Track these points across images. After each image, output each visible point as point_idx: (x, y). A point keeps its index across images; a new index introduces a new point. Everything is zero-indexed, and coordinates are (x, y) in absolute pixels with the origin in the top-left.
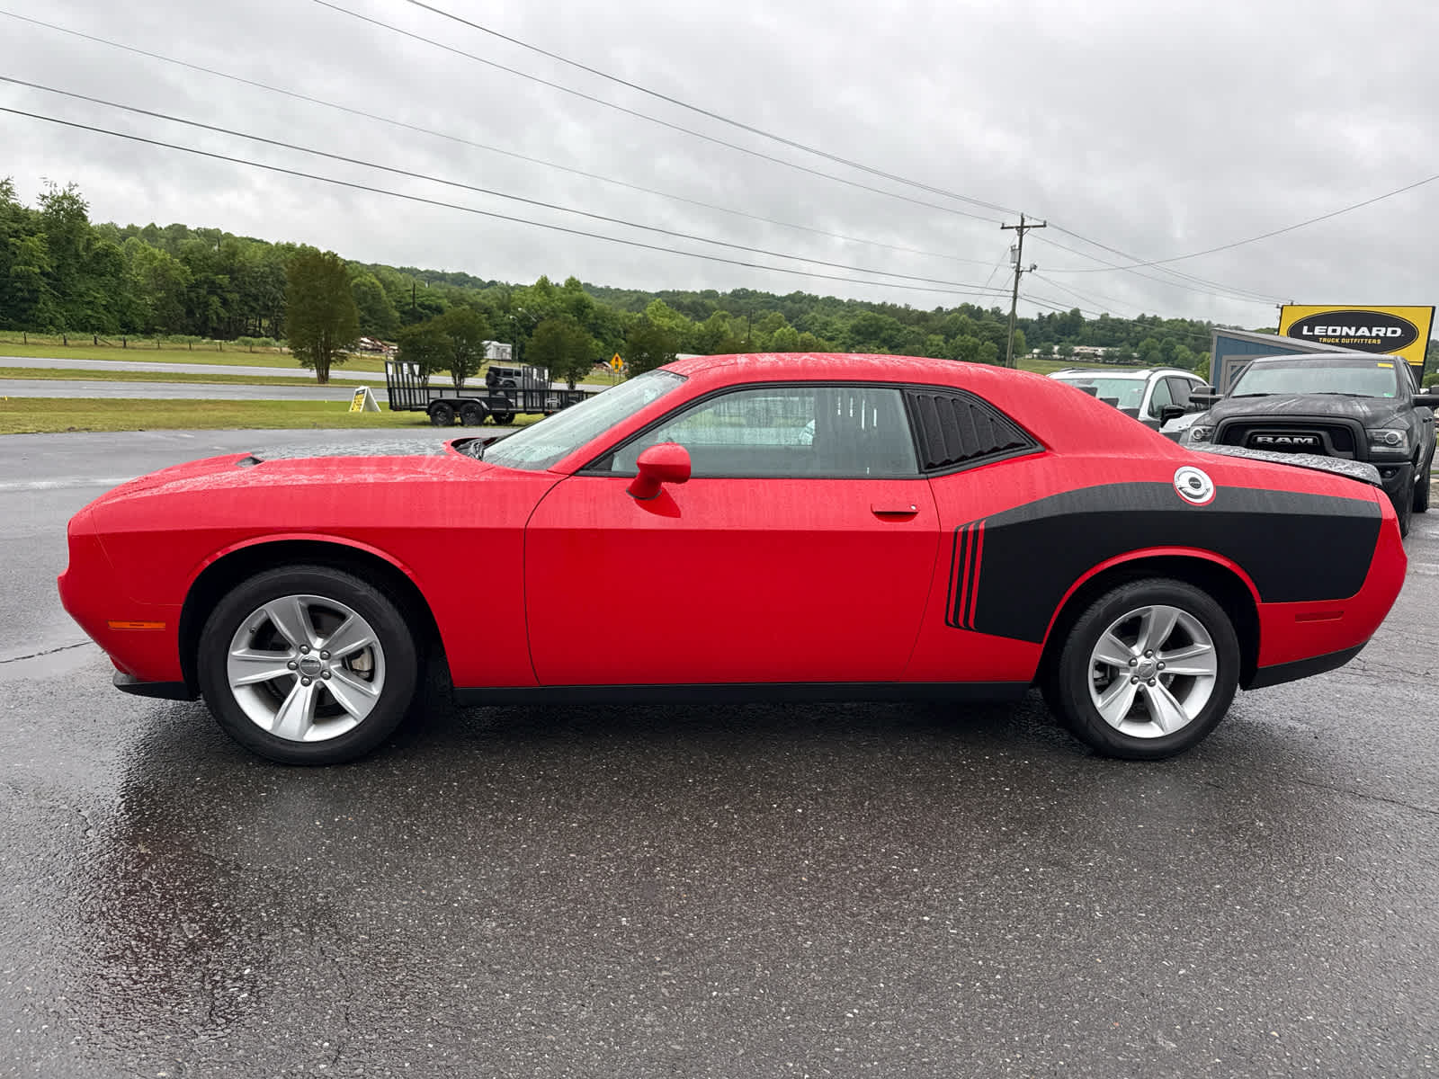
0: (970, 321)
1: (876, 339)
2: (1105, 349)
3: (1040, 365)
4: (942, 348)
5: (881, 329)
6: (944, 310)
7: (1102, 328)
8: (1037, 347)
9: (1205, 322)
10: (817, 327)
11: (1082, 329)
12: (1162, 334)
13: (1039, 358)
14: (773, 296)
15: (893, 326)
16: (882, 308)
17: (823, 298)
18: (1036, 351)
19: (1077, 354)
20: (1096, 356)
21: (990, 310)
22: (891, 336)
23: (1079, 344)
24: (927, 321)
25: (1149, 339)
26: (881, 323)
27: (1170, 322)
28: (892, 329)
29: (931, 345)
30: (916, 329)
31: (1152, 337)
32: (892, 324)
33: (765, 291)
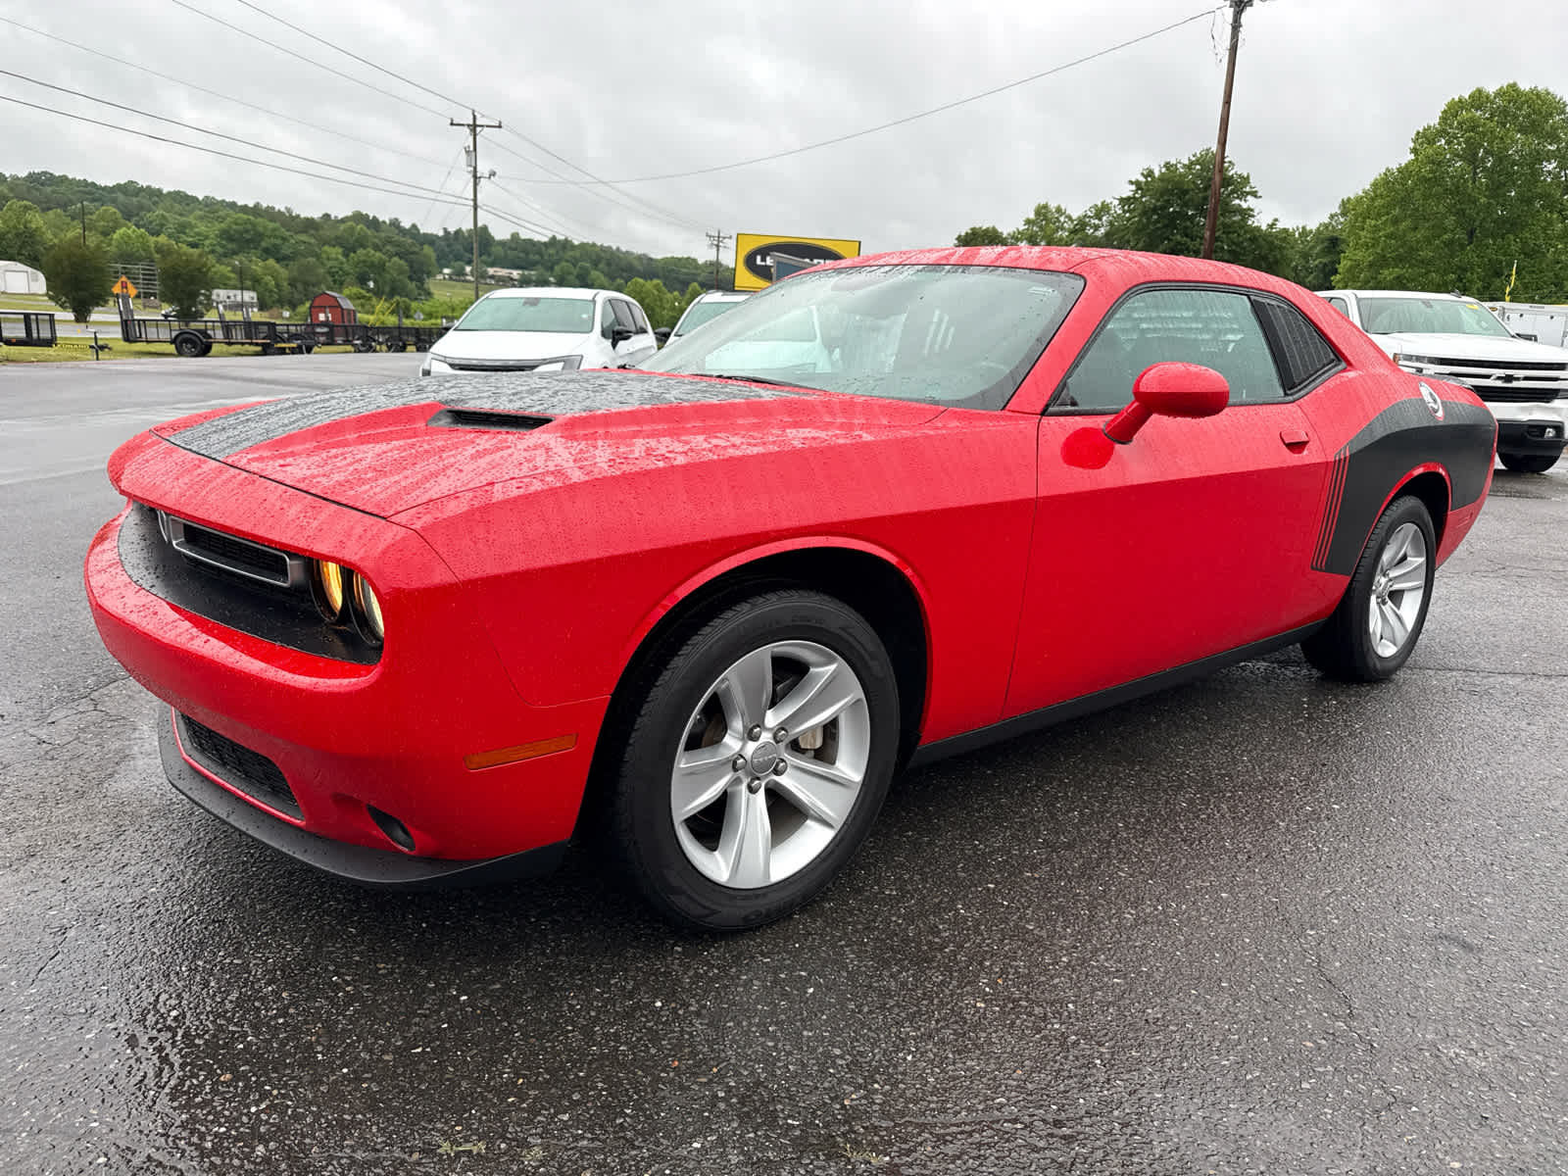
0: (369, 232)
1: (256, 248)
2: (520, 272)
3: (454, 287)
4: (342, 263)
5: (261, 236)
6: (333, 217)
7: (515, 249)
8: (447, 267)
9: (614, 248)
10: (171, 228)
11: (493, 249)
12: (574, 258)
13: (451, 279)
14: (93, 184)
15: (277, 233)
16: (256, 210)
17: (169, 193)
18: (446, 271)
19: (492, 277)
20: (512, 279)
21: (388, 222)
22: (275, 245)
23: (492, 265)
24: (317, 229)
25: (564, 264)
26: (261, 229)
27: (583, 245)
28: (276, 237)
29: (328, 259)
30: (303, 237)
31: (567, 261)
32: (274, 230)
33: (79, 177)
